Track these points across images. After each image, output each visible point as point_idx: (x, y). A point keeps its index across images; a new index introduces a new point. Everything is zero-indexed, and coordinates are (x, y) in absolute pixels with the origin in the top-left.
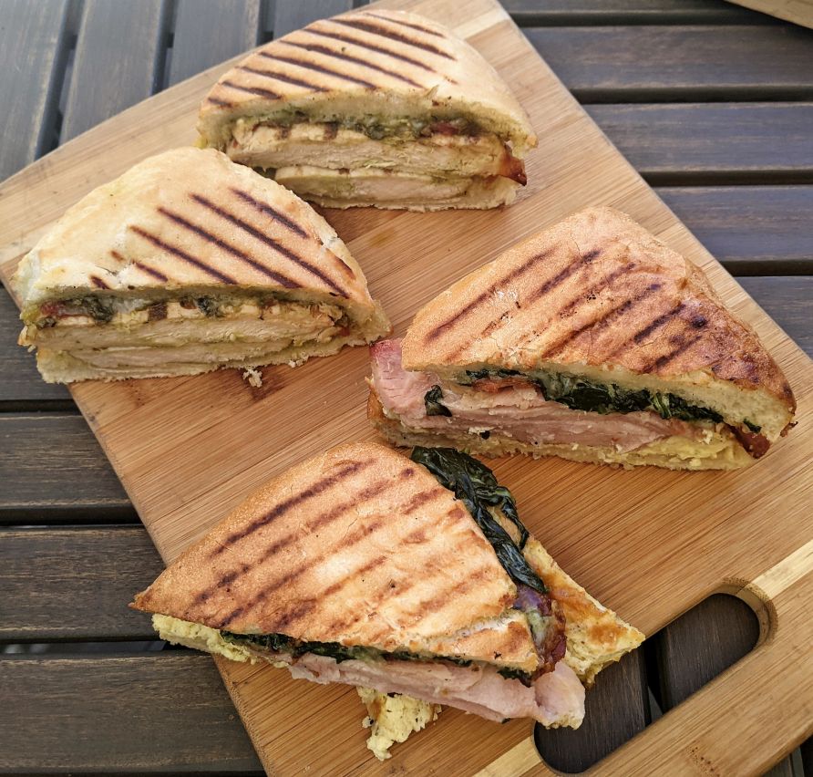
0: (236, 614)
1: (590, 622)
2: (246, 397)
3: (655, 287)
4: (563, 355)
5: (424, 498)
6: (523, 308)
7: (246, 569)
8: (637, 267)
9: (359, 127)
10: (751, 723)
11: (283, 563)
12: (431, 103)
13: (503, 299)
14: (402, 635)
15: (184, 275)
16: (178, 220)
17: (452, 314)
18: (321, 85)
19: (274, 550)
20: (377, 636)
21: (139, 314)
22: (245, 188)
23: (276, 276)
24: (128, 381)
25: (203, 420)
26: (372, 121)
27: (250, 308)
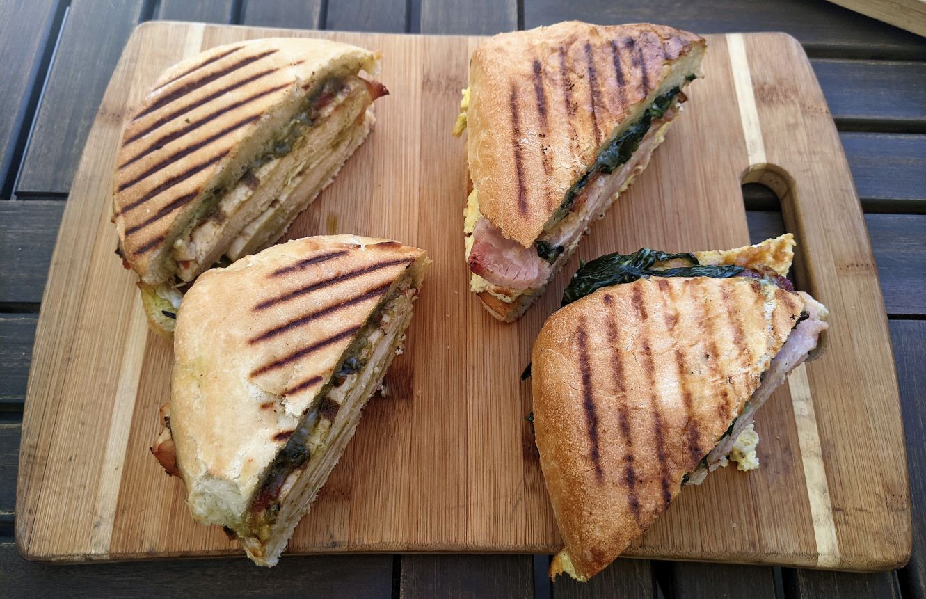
0: (665, 486)
1: (769, 258)
2: (402, 405)
3: (588, 47)
4: (603, 134)
5: (638, 299)
6: (547, 135)
7: (629, 458)
8: (564, 47)
9: (265, 158)
10: (838, 226)
11: (642, 427)
12: (303, 90)
13: (530, 142)
14: (756, 369)
15: (327, 360)
16: (270, 334)
17: (515, 183)
18: (216, 154)
19: (625, 428)
20: (748, 387)
21: (320, 428)
22: (273, 268)
23: (369, 294)
24: (322, 494)
25: (400, 450)
26: (271, 144)
27: (374, 337)
